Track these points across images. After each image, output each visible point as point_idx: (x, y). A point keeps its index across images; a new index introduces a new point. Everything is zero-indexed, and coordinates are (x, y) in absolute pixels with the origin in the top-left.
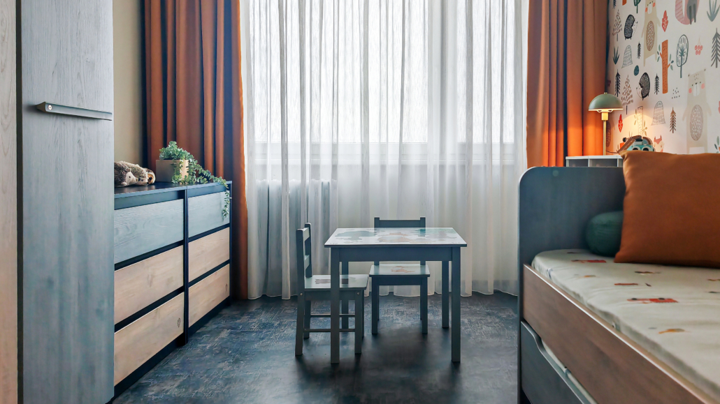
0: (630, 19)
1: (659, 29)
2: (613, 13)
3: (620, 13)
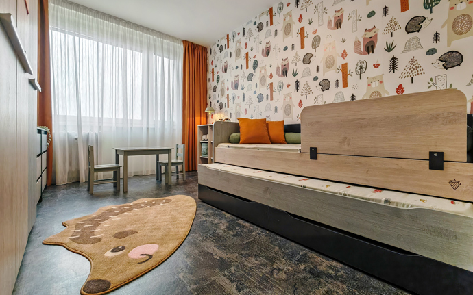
1: (226, 90)
2: (209, 84)
3: (211, 84)
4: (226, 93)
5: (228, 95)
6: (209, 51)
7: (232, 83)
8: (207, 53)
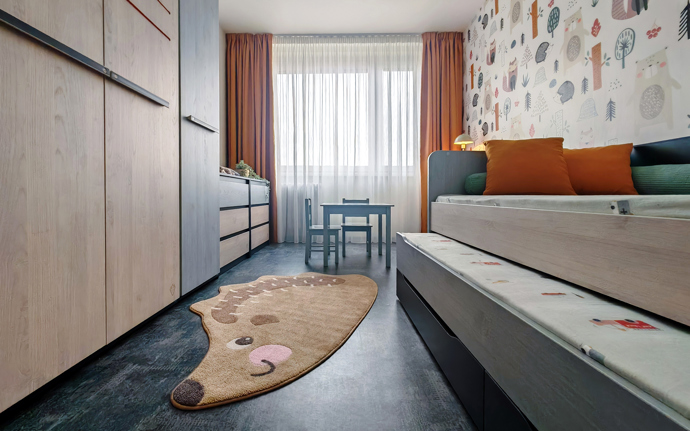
0: (476, 96)
1: (493, 98)
2: (466, 95)
3: (470, 94)
4: (494, 101)
5: (497, 105)
6: (466, 36)
7: (505, 78)
8: (463, 41)
